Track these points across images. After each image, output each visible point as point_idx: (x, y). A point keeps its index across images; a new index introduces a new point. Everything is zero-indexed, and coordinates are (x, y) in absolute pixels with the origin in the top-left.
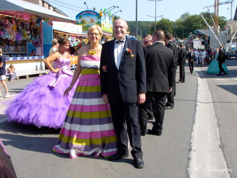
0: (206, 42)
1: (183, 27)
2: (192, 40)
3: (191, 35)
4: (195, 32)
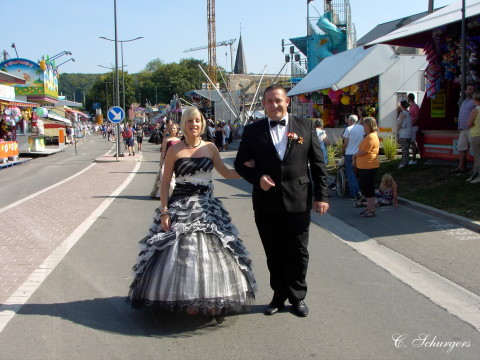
2: (178, 107)
3: (176, 99)
4: (188, 94)
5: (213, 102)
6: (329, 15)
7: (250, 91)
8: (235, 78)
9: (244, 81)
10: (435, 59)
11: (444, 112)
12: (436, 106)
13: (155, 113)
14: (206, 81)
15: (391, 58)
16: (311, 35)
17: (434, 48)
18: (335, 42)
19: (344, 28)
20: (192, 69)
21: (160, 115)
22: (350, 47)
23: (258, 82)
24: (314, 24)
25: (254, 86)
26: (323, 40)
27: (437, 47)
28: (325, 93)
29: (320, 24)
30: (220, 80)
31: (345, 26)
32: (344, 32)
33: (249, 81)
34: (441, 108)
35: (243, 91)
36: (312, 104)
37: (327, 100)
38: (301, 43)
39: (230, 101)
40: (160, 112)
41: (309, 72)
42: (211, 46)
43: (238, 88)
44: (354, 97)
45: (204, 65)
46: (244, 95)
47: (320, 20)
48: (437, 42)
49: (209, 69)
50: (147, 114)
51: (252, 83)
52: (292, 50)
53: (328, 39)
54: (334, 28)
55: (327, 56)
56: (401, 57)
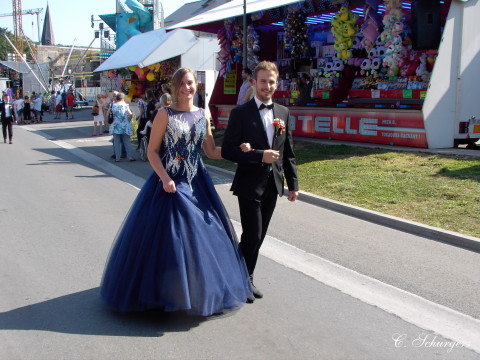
0: (15, 83)
5: (21, 74)
7: (59, 63)
8: (42, 49)
9: (53, 53)
10: (226, 44)
11: (234, 89)
12: (227, 84)
14: (12, 51)
15: (190, 41)
16: (120, 13)
17: (225, 38)
18: (143, 22)
19: (151, 8)
22: (157, 26)
23: (67, 54)
24: (122, 2)
25: (63, 58)
26: (131, 19)
27: (228, 33)
28: (133, 70)
29: (129, 3)
30: (26, 50)
31: (152, 5)
32: (152, 12)
33: (58, 54)
34: (233, 86)
35: (52, 63)
36: (120, 79)
37: (134, 76)
38: (110, 20)
39: (39, 73)
41: (118, 48)
42: (17, 14)
43: (46, 60)
44: (159, 74)
45: (9, 34)
46: (53, 68)
48: (228, 29)
49: (14, 38)
51: (61, 55)
52: (101, 26)
53: (136, 17)
54: (142, 8)
55: (135, 34)
56: (201, 39)
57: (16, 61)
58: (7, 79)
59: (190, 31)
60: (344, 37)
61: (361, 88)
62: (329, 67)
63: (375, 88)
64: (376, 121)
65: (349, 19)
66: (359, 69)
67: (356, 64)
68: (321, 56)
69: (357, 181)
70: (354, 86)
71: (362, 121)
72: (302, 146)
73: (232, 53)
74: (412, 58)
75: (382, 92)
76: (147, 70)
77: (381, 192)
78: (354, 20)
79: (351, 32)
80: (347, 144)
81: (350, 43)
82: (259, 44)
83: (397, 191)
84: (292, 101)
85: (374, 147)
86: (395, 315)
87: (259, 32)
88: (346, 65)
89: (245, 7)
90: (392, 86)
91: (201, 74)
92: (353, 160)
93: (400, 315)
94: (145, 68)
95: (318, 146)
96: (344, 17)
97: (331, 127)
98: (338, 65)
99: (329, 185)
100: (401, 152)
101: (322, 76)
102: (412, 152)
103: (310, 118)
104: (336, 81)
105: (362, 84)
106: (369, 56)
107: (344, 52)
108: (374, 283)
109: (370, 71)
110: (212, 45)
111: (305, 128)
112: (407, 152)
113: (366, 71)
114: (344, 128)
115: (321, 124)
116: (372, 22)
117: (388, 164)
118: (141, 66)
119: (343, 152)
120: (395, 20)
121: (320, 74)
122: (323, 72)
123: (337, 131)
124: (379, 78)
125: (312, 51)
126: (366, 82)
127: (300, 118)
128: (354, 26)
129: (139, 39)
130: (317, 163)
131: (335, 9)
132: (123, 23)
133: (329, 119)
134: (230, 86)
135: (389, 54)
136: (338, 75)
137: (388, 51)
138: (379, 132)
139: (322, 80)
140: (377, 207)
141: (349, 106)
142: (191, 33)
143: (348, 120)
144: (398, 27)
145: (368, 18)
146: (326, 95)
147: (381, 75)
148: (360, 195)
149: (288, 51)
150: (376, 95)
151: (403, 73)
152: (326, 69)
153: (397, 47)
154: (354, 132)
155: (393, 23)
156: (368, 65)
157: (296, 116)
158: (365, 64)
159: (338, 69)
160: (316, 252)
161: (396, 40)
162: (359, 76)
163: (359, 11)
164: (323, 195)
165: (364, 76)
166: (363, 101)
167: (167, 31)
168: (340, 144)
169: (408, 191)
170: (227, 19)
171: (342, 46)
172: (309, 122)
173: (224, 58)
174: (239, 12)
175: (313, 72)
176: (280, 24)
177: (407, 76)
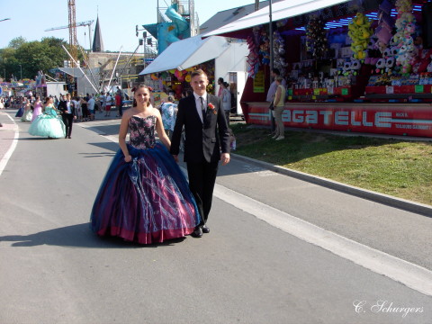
0: (71, 86)
1: (17, 60)
2: (43, 82)
3: (41, 74)
4: (53, 71)
5: (76, 79)
6: (175, 6)
7: (108, 68)
8: (93, 56)
9: (103, 59)
10: (255, 48)
11: (263, 88)
12: (256, 83)
13: (21, 87)
14: (68, 58)
15: (223, 46)
16: (161, 23)
17: (253, 40)
18: (180, 29)
19: (188, 18)
20: (53, 47)
21: (26, 90)
22: (193, 33)
23: (115, 59)
24: (163, 13)
25: (111, 63)
26: (171, 27)
27: (256, 39)
28: (173, 72)
29: (168, 13)
30: (80, 57)
31: (189, 15)
32: (188, 21)
33: (107, 59)
34: (262, 85)
35: (101, 69)
36: (161, 82)
37: (174, 79)
38: (152, 29)
39: (91, 77)
40: (25, 87)
41: (159, 53)
42: (72, 26)
43: (96, 65)
45: (65, 43)
46: (103, 72)
47: (168, 10)
48: (256, 35)
49: (70, 47)
50: (13, 89)
51: (109, 61)
52: (145, 35)
53: (175, 26)
54: (180, 17)
55: (174, 41)
56: (232, 44)
57: (71, 67)
58: (64, 83)
59: (223, 38)
60: (360, 40)
61: (377, 84)
62: (347, 66)
63: (390, 84)
64: (390, 114)
65: (364, 23)
66: (374, 67)
67: (372, 63)
68: (340, 57)
69: (371, 168)
70: (370, 83)
71: (377, 115)
72: (323, 138)
73: (260, 57)
74: (423, 56)
75: (396, 87)
76: (185, 73)
77: (394, 177)
78: (369, 24)
79: (366, 35)
80: (364, 136)
81: (365, 45)
82: (284, 48)
83: (408, 177)
84: (314, 98)
85: (387, 137)
86: (400, 283)
87: (283, 37)
88: (363, 65)
89: (270, 16)
90: (405, 82)
91: (234, 75)
92: (369, 149)
93: (405, 283)
94: (184, 71)
95: (338, 137)
96: (360, 22)
97: (350, 120)
98: (356, 64)
99: (347, 172)
100: (413, 142)
101: (341, 74)
102: (423, 141)
103: (331, 113)
104: (354, 79)
105: (378, 81)
106: (384, 56)
107: (360, 53)
108: (383, 256)
109: (385, 68)
110: (242, 49)
111: (326, 121)
112: (419, 142)
113: (381, 69)
114: (361, 120)
115: (340, 118)
116: (385, 25)
117: (400, 153)
118: (181, 69)
119: (360, 143)
120: (406, 22)
121: (339, 73)
122: (342, 71)
123: (355, 123)
124: (393, 75)
125: (332, 53)
126: (381, 79)
127: (321, 113)
128: (368, 30)
129: (178, 45)
130: (336, 153)
131: (352, 15)
132: (163, 32)
133: (347, 113)
134: (259, 85)
135: (401, 54)
136: (355, 73)
137: (401, 51)
138: (393, 124)
139: (341, 79)
140: (389, 191)
141: (365, 101)
142: (224, 39)
143: (365, 114)
144: (409, 29)
145: (382, 22)
146: (345, 92)
147: (395, 72)
148: (373, 181)
149: (310, 53)
150: (390, 90)
151: (415, 70)
152: (344, 69)
153: (409, 47)
154: (370, 124)
155: (405, 25)
156: (383, 64)
157: (318, 111)
158: (380, 63)
159: (355, 68)
160: (334, 230)
161: (408, 40)
162: (375, 74)
163: (373, 16)
164: (342, 180)
165: (380, 73)
166: (379, 97)
167: (203, 38)
168: (357, 135)
169: (418, 176)
170: (256, 27)
171: (358, 48)
172: (330, 116)
173: (253, 61)
174: (266, 20)
175: (333, 71)
176: (303, 29)
177: (419, 72)
